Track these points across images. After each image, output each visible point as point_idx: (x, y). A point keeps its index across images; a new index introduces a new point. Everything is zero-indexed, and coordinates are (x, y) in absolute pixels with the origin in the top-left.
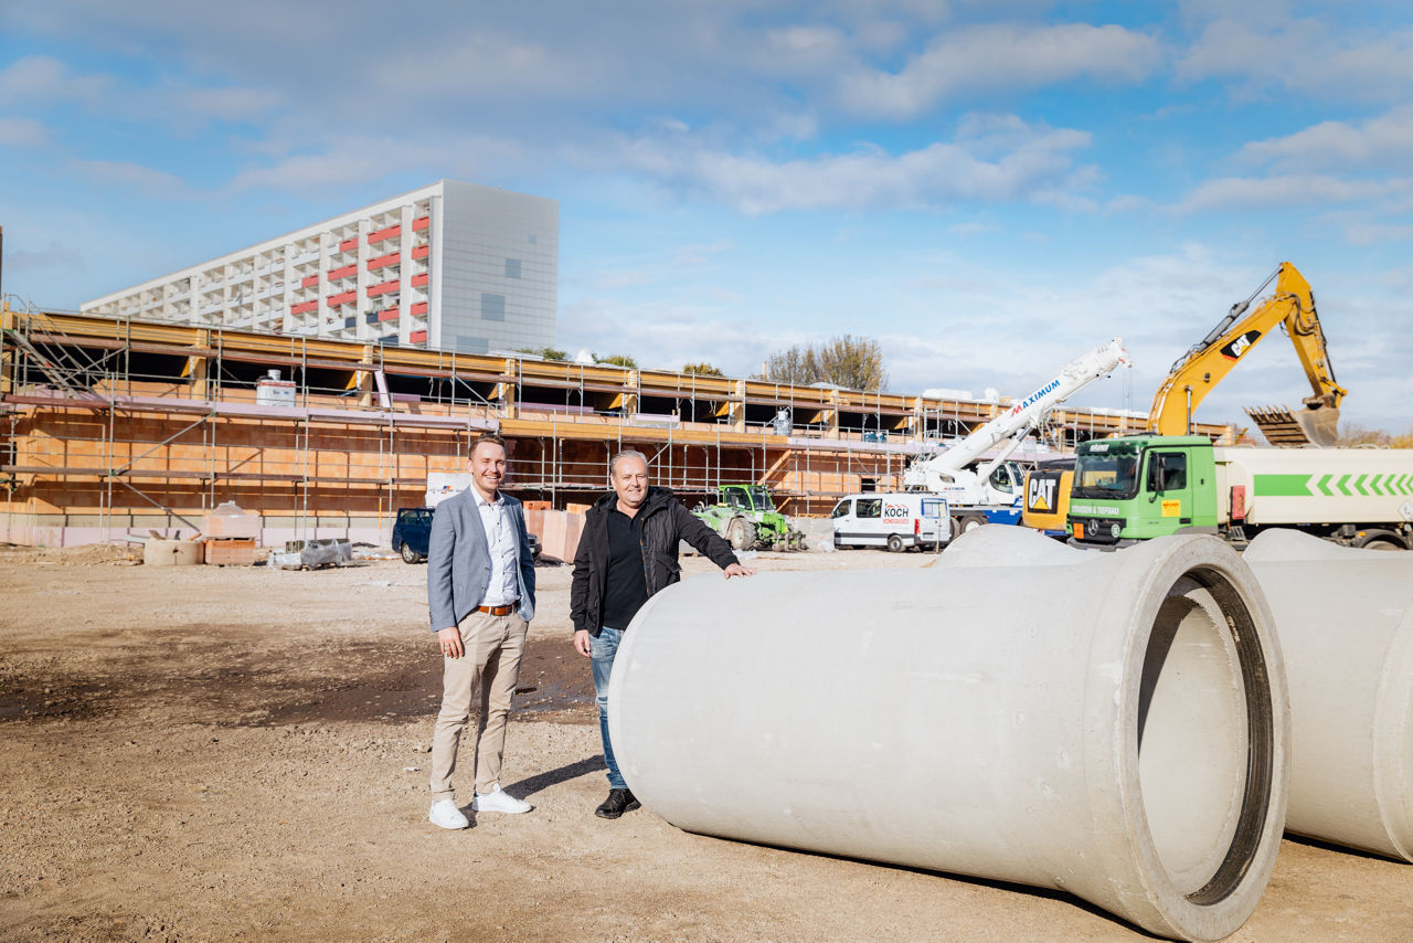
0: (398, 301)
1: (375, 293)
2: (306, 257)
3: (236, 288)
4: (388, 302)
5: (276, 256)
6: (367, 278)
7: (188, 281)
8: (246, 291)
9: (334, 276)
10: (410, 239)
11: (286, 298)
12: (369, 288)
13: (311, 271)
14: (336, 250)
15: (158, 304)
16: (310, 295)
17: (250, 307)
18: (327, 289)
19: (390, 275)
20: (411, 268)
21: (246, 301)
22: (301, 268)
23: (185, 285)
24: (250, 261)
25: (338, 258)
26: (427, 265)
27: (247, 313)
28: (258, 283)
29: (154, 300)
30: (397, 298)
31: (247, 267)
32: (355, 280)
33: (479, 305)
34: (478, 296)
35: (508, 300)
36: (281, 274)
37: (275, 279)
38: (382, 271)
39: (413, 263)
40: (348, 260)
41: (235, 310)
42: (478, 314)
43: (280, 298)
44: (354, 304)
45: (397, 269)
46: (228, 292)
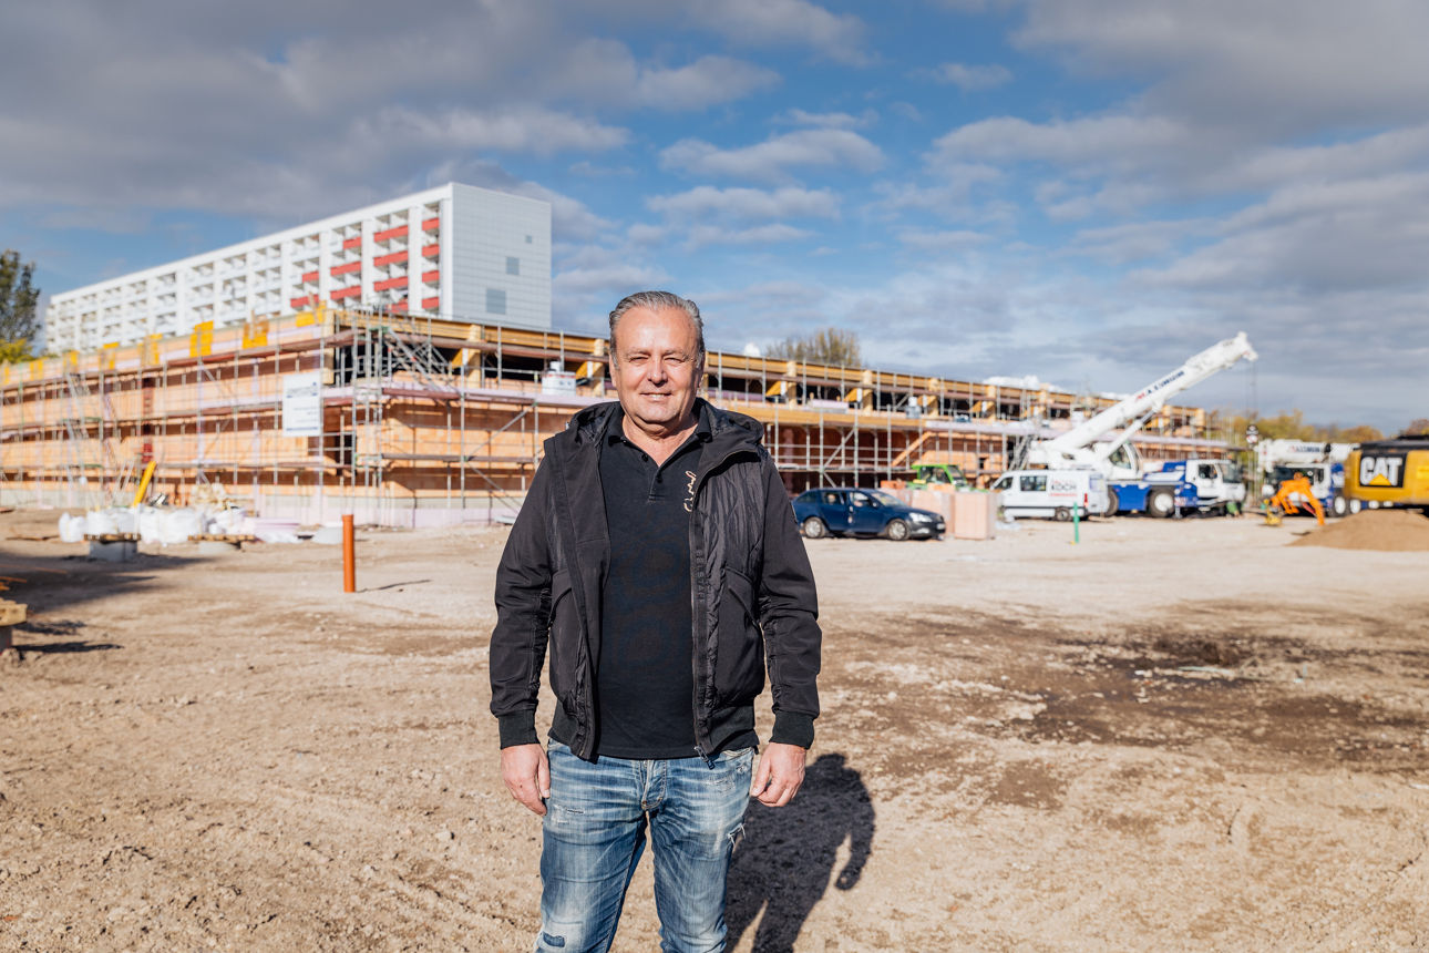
0: (406, 296)
1: (381, 288)
2: (305, 253)
3: (228, 282)
4: (396, 296)
5: (271, 252)
6: (372, 275)
7: (173, 276)
8: (238, 284)
9: (337, 272)
10: (418, 239)
11: (283, 292)
12: (376, 283)
13: (311, 267)
14: (339, 247)
15: (142, 296)
16: (310, 289)
17: (243, 300)
18: (328, 284)
19: (397, 272)
20: (419, 265)
21: (239, 294)
22: (300, 264)
23: (169, 280)
24: (243, 257)
25: (341, 255)
26: (437, 262)
27: (239, 305)
28: (252, 278)
29: (138, 292)
30: (405, 292)
31: (239, 263)
32: (359, 276)
33: (484, 299)
34: (483, 291)
35: (509, 295)
36: (277, 270)
37: (271, 275)
38: (388, 266)
39: (423, 260)
40: (351, 257)
41: (228, 302)
42: (484, 307)
43: (277, 292)
44: (358, 298)
45: (405, 265)
46: (219, 285)
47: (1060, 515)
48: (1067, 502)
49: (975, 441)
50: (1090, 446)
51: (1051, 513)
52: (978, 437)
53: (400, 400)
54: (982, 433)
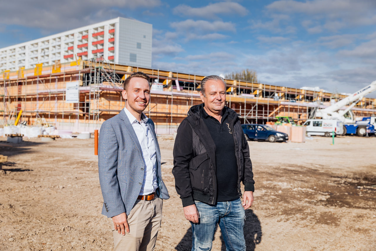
0: (103, 55)
1: (95, 52)
2: (69, 40)
3: (43, 50)
4: (99, 55)
5: (58, 40)
6: (91, 48)
7: (24, 47)
8: (46, 50)
9: (80, 47)
10: (107, 36)
11: (61, 53)
12: (93, 51)
13: (71, 45)
14: (80, 38)
15: (14, 54)
16: (70, 52)
17: (48, 56)
18: (77, 51)
19: (100, 47)
20: (107, 45)
21: (46, 54)
22: (67, 44)
23: (23, 48)
24: (48, 41)
25: (81, 41)
26: (114, 44)
27: (46, 57)
28: (51, 48)
29: (12, 52)
30: (102, 54)
31: (46, 43)
32: (87, 48)
33: (129, 57)
34: (129, 54)
35: (138, 55)
36: (59, 46)
37: (57, 47)
38: (97, 45)
39: (109, 43)
40: (84, 42)
41: (43, 56)
42: (129, 60)
43: (59, 53)
44: (86, 56)
45: (103, 45)
46: (40, 51)
47: (327, 135)
48: (329, 131)
49: (297, 109)
50: (337, 111)
51: (323, 134)
52: (298, 107)
53: (105, 91)
54: (300, 106)
